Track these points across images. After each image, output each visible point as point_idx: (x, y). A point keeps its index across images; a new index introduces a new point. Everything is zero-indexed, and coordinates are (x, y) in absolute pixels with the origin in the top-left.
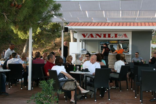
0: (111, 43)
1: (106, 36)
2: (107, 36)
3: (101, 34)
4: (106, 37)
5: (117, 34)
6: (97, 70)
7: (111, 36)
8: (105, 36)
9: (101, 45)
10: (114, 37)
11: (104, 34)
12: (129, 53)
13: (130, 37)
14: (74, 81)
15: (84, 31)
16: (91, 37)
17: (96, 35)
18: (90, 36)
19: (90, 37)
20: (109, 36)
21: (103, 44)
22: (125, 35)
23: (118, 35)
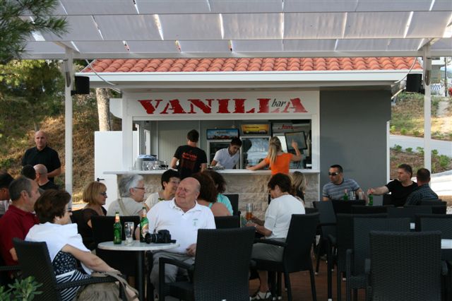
0: (245, 133)
1: (227, 106)
2: (231, 106)
3: (210, 101)
4: (227, 112)
5: (267, 100)
6: (202, 234)
7: (247, 108)
8: (223, 108)
9: (211, 139)
10: (257, 109)
11: (220, 99)
12: (310, 168)
13: (312, 111)
14: (117, 283)
15: (149, 90)
16: (173, 111)
17: (192, 106)
18: (170, 107)
19: (170, 112)
20: (240, 107)
21: (217, 135)
22: (297, 103)
23: (270, 103)
